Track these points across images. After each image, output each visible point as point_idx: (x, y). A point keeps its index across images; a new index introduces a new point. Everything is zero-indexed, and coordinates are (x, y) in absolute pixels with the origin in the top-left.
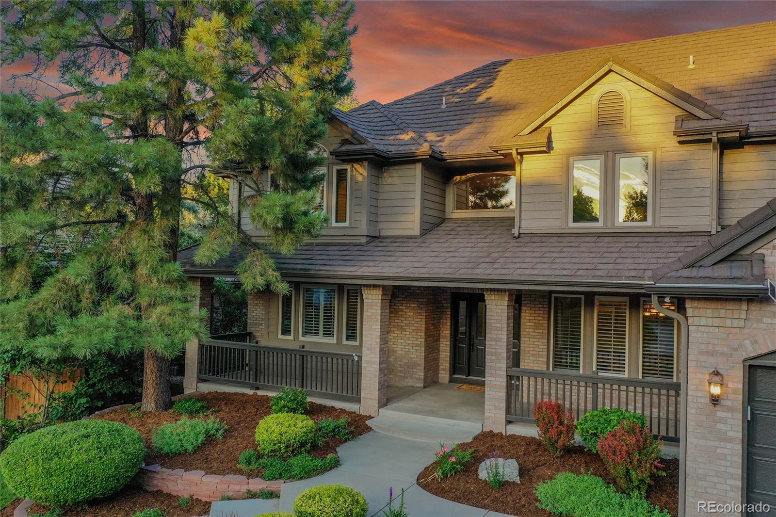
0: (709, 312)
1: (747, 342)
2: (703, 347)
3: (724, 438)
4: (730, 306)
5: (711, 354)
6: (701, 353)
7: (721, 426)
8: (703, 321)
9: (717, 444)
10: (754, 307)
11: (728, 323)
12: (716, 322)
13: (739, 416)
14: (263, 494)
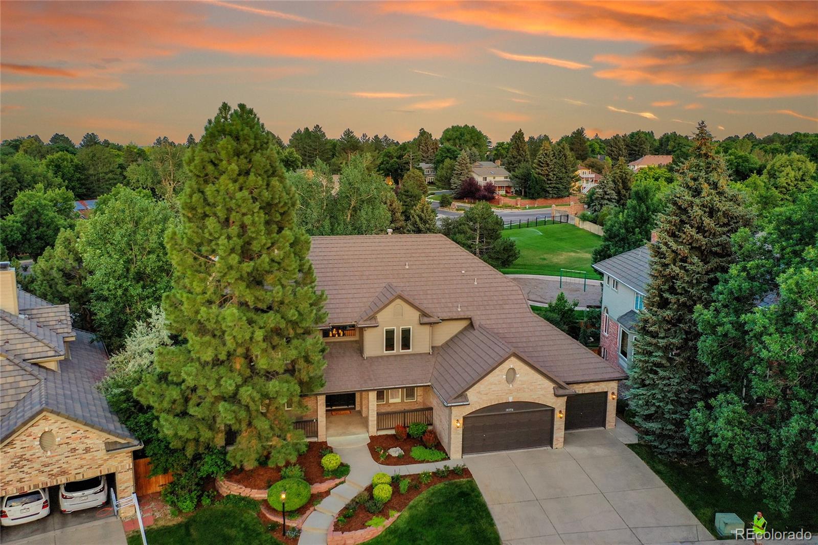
0: (456, 409)
1: (463, 413)
2: (455, 415)
3: (459, 434)
5: (456, 417)
6: (454, 417)
7: (458, 432)
8: (455, 411)
9: (457, 436)
10: (465, 406)
11: (459, 410)
12: (457, 411)
13: (462, 428)
14: (341, 483)
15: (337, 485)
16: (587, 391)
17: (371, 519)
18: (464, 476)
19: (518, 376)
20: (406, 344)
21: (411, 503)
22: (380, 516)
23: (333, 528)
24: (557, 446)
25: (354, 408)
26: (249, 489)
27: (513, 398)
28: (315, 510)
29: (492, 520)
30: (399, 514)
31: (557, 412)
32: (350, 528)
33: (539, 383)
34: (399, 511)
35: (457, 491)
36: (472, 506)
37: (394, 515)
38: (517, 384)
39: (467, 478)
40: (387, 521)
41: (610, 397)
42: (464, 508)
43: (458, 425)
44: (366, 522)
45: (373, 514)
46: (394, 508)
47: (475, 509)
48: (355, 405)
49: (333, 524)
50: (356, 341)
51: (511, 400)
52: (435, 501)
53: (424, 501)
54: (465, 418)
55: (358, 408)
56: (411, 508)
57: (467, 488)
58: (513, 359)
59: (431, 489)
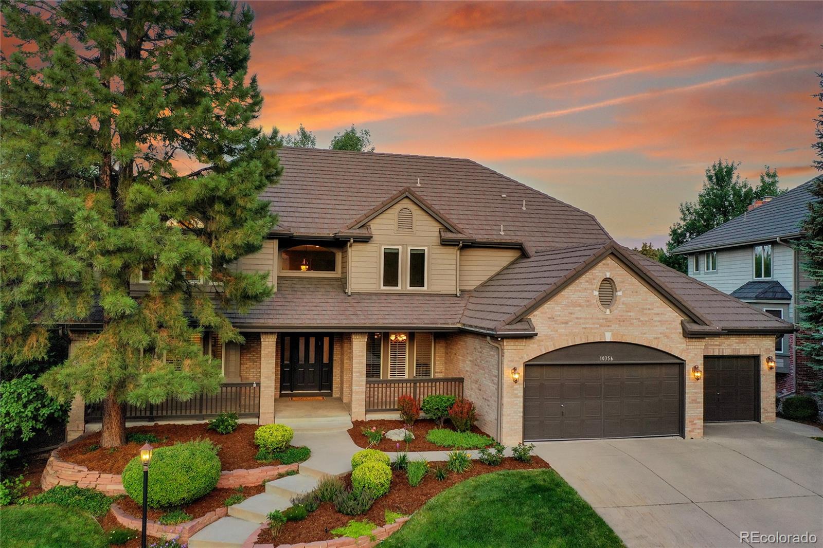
0: (512, 344)
1: (525, 355)
2: (509, 359)
3: (517, 397)
4: (520, 340)
5: (512, 361)
6: (509, 361)
7: (516, 392)
8: (510, 348)
9: (514, 399)
10: (528, 340)
11: (519, 347)
12: (515, 347)
13: (522, 386)
14: (288, 474)
15: (281, 476)
16: (727, 352)
17: (344, 525)
18: (534, 465)
19: (619, 293)
20: (417, 277)
21: (433, 501)
22: (365, 520)
23: (255, 539)
24: (693, 434)
25: (330, 395)
26: (96, 473)
27: (613, 335)
28: (227, 515)
29: (611, 531)
30: (406, 518)
31: (689, 368)
32: (294, 538)
33: (656, 311)
34: (405, 513)
35: (525, 485)
36: (562, 508)
37: (395, 520)
38: (618, 308)
39: (540, 468)
40: (379, 529)
41: (764, 366)
42: (545, 510)
43: (517, 376)
44: (333, 528)
45: (352, 515)
46: (394, 508)
47: (571, 512)
48: (331, 389)
49: (260, 532)
50: (336, 279)
51: (608, 337)
52: (482, 499)
53: (458, 499)
54: (528, 366)
55: (336, 394)
56: (430, 509)
57: (544, 480)
58: (610, 261)
59: (471, 481)
